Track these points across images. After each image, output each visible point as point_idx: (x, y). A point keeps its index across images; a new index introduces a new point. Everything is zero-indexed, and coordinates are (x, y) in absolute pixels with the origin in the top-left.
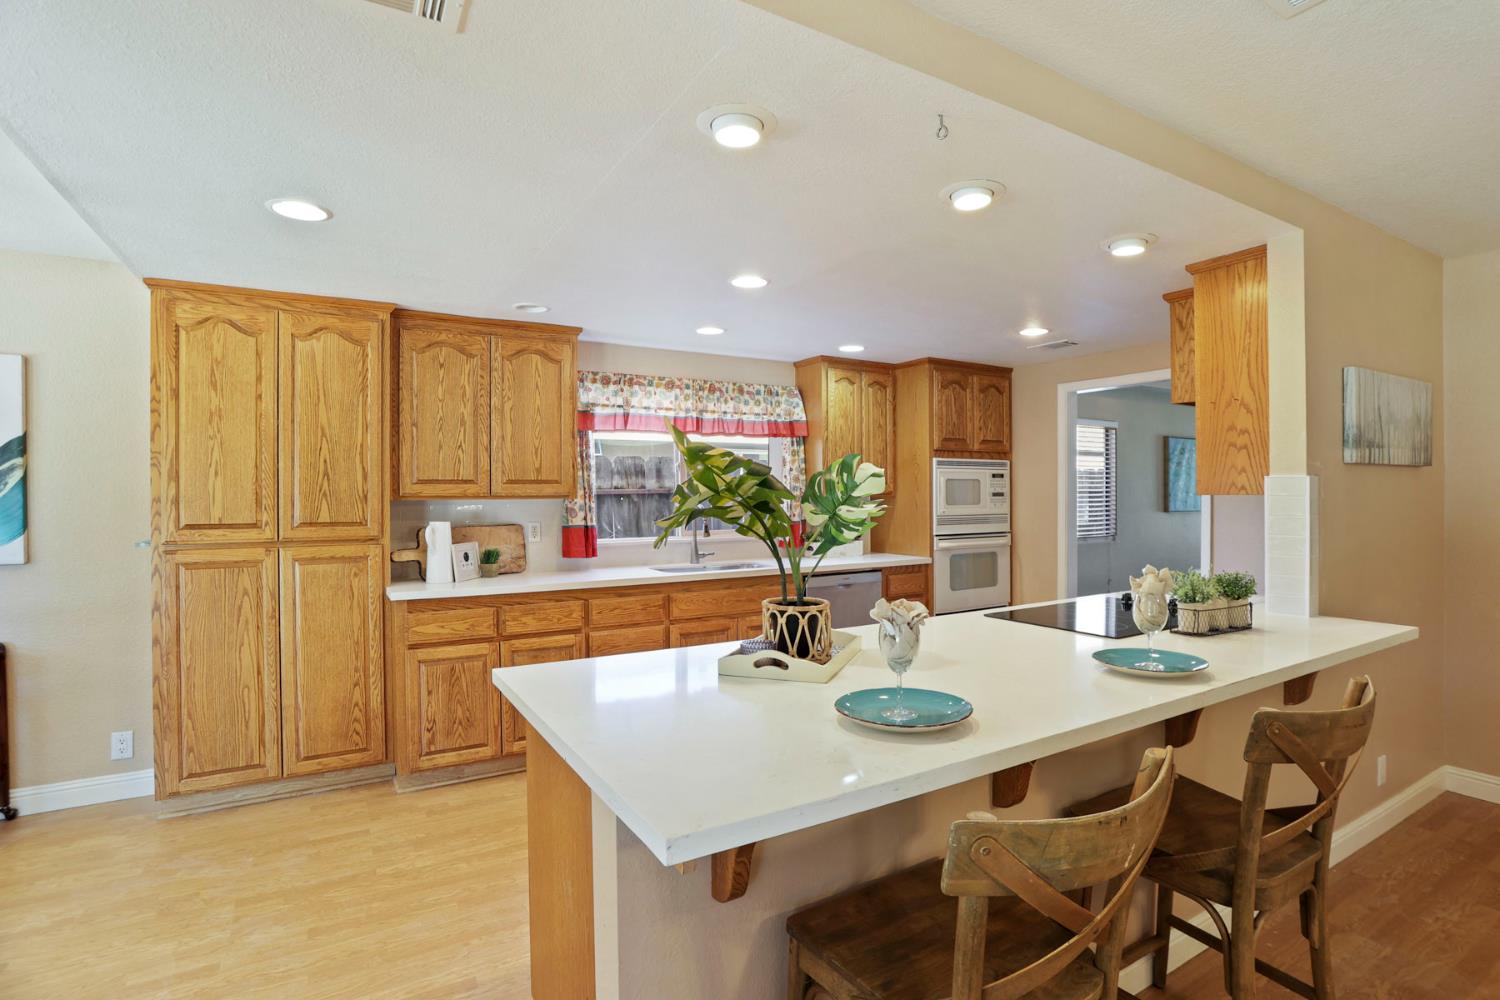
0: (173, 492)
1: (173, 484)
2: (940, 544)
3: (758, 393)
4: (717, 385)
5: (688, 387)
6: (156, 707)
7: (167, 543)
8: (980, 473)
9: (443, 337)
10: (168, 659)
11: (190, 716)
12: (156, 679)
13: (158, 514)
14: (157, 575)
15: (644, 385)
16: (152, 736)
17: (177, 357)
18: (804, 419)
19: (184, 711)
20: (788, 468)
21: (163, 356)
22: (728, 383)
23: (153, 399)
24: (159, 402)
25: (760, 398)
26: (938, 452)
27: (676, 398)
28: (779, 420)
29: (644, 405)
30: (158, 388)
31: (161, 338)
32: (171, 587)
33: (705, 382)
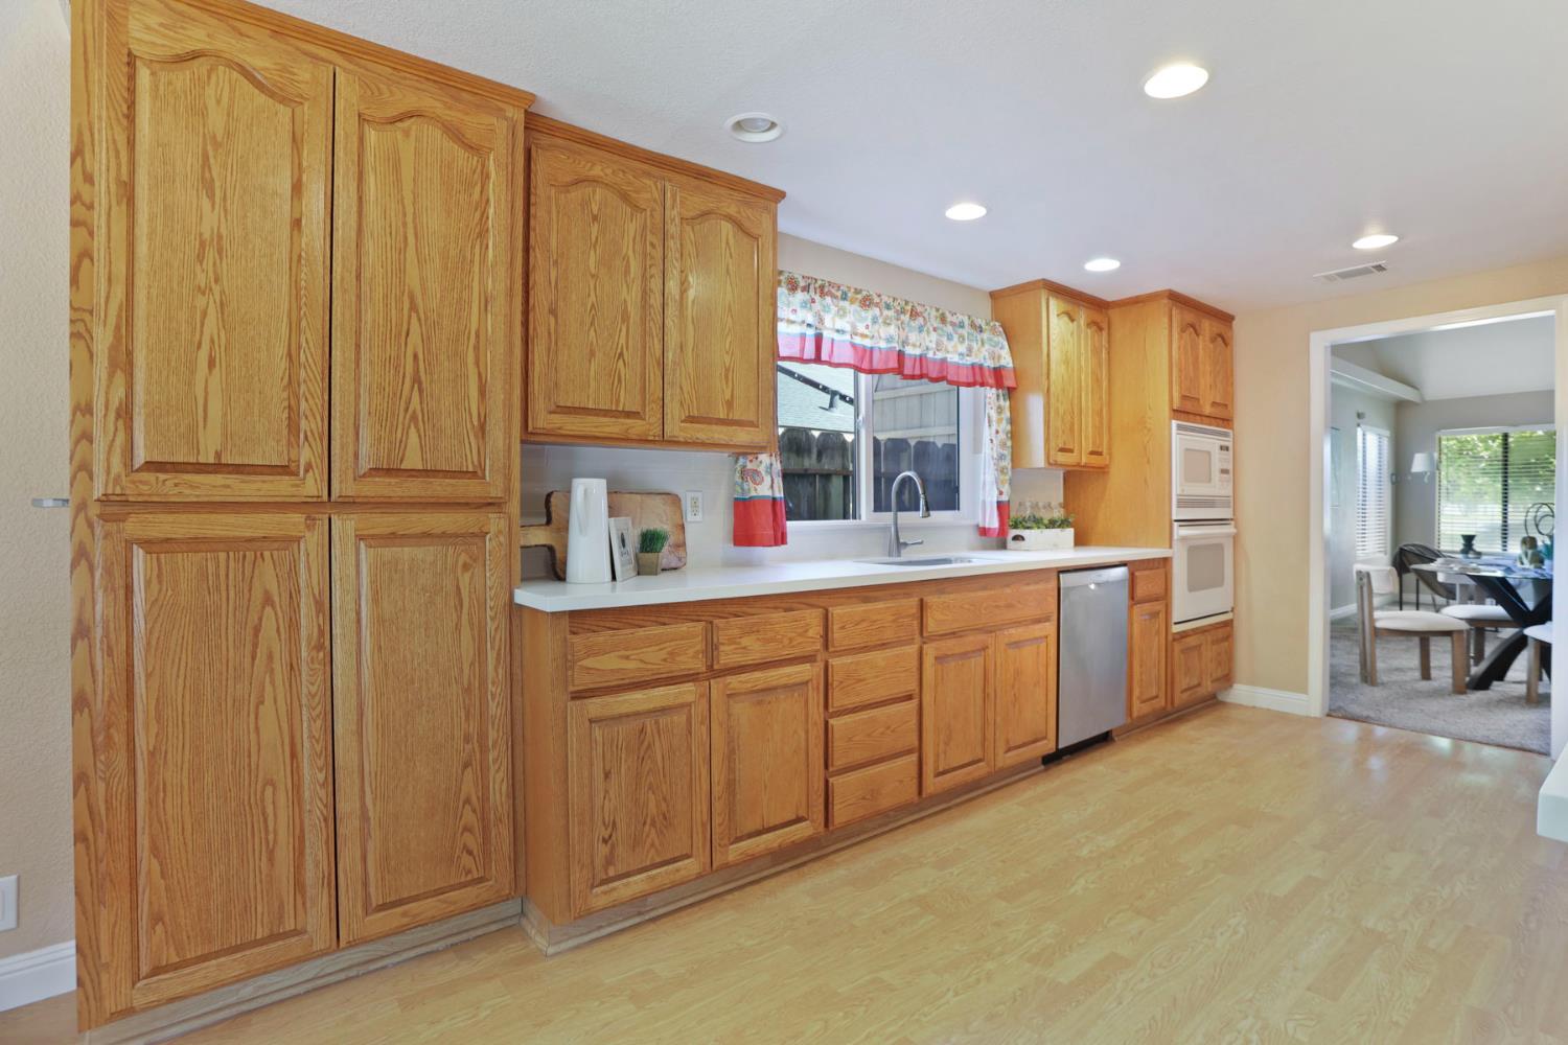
0: (119, 393)
1: (120, 378)
2: (1180, 532)
3: (961, 325)
4: (919, 309)
5: (888, 307)
6: (80, 837)
7: (105, 500)
8: (1209, 443)
9: (597, 171)
10: (109, 737)
11: (155, 851)
12: (81, 779)
13: (86, 437)
14: (83, 563)
15: (836, 297)
16: (72, 899)
17: (131, 117)
18: (1011, 365)
19: (144, 841)
20: (994, 428)
21: (100, 109)
22: (931, 307)
23: (76, 199)
24: (90, 207)
25: (964, 332)
26: (1178, 413)
27: (875, 321)
28: (986, 365)
29: (838, 326)
30: (89, 179)
31: (95, 75)
32: (113, 590)
33: (907, 303)
